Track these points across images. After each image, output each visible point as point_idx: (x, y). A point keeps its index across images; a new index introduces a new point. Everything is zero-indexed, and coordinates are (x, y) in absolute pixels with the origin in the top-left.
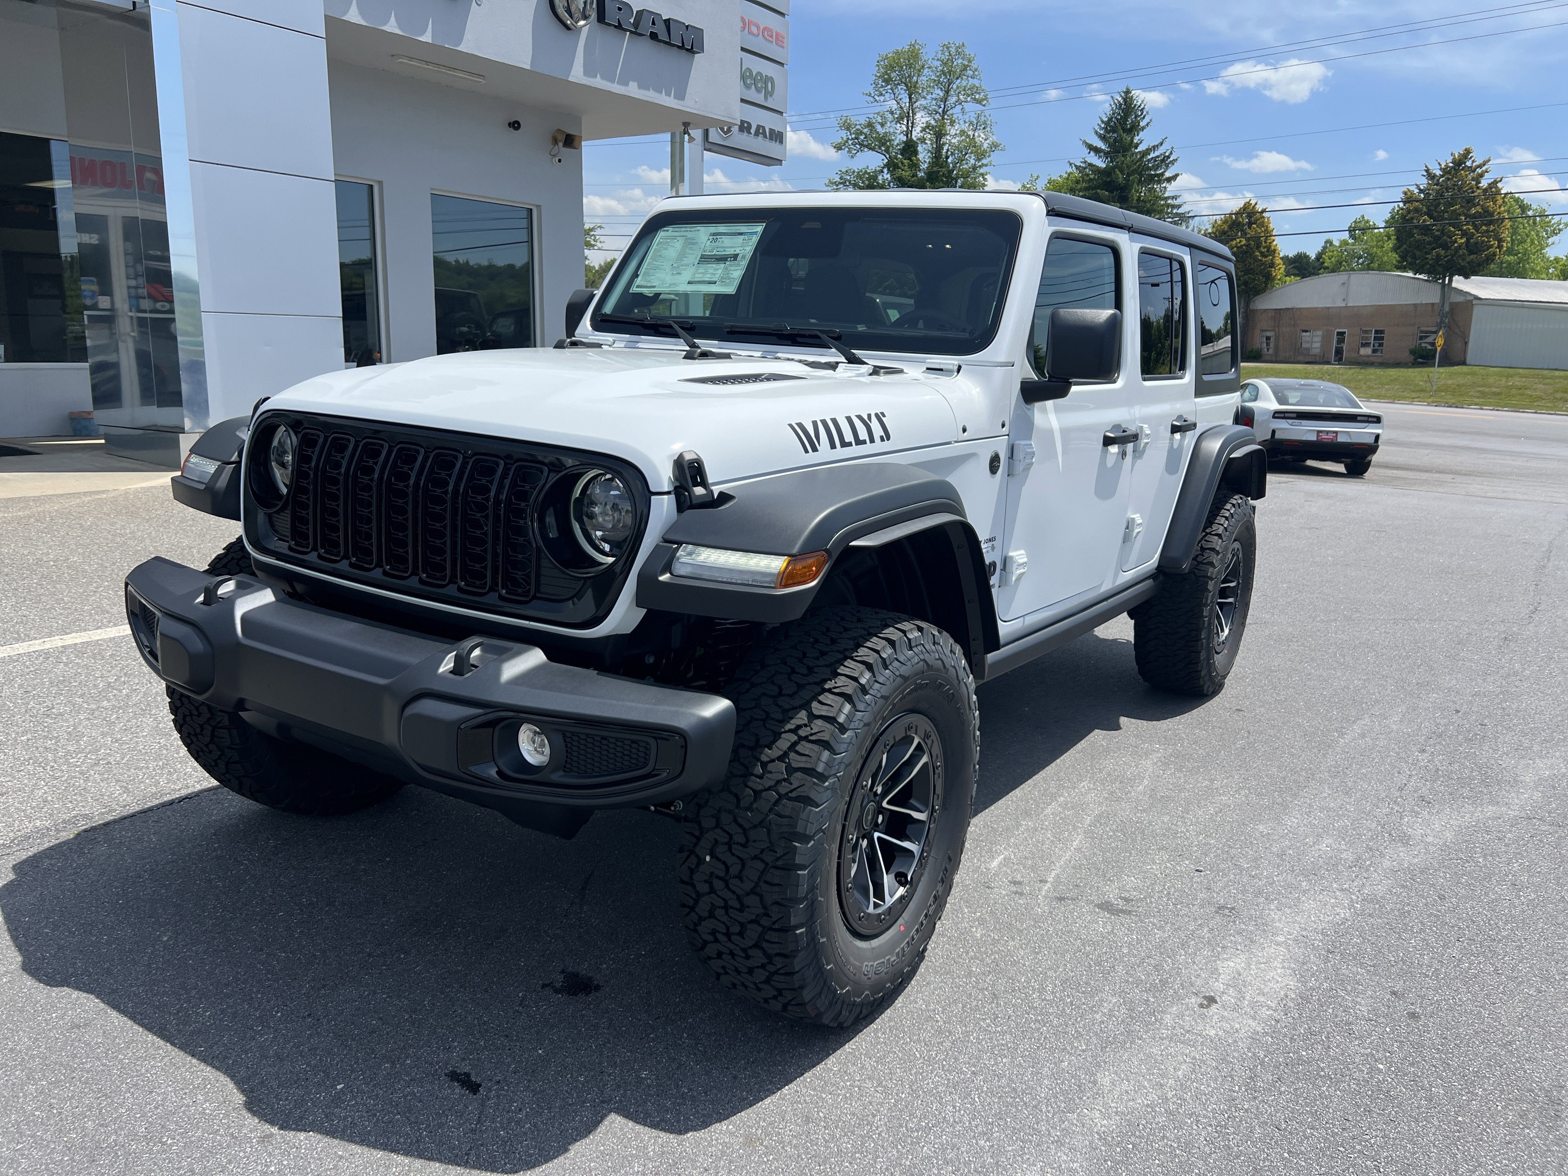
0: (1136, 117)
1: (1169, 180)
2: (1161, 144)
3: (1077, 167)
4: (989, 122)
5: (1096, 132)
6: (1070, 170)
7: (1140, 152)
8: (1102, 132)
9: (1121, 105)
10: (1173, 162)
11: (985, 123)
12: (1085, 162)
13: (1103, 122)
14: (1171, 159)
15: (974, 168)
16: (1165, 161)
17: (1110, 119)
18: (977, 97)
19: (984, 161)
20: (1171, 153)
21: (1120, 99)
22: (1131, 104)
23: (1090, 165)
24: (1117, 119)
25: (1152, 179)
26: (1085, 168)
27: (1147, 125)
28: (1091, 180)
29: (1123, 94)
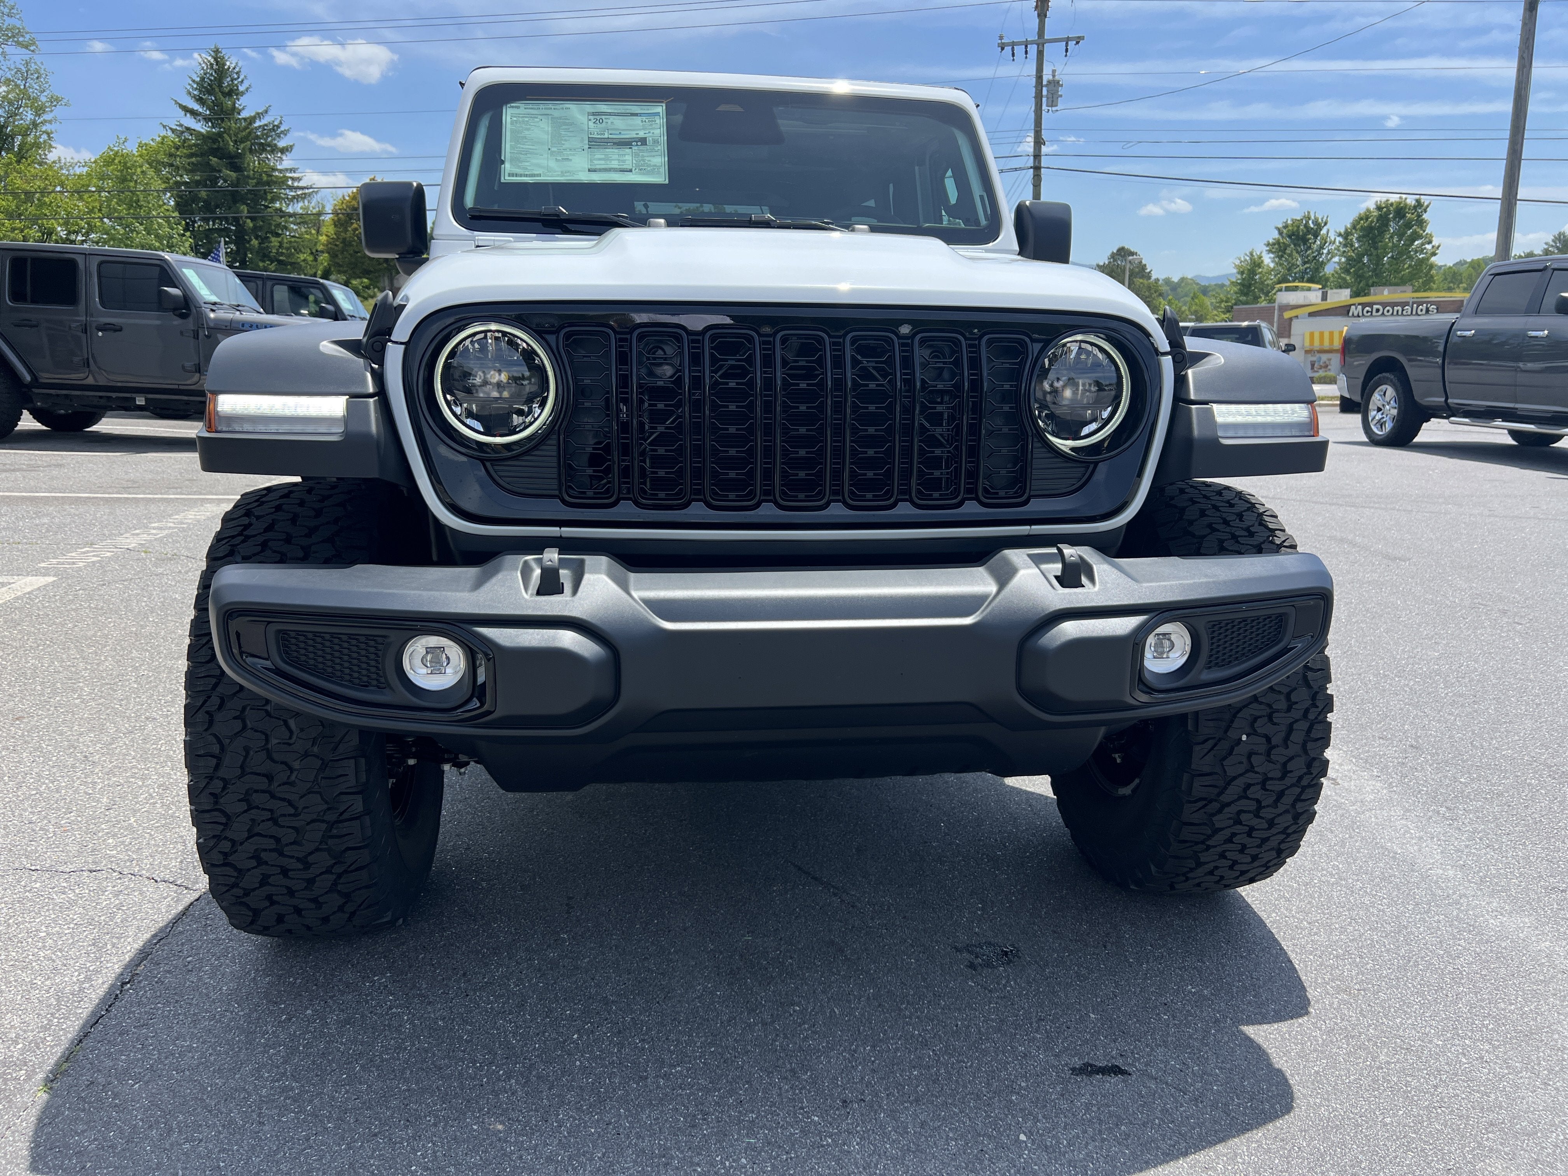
0: (232, 81)
1: (284, 151)
2: (266, 112)
3: (173, 131)
4: (42, 72)
5: (189, 93)
6: (163, 133)
7: (245, 119)
8: (196, 93)
9: (211, 64)
10: (285, 133)
11: (37, 71)
12: (181, 125)
13: (194, 81)
14: (282, 129)
15: (35, 125)
16: (274, 129)
17: (202, 79)
18: (21, 39)
19: (45, 117)
20: (281, 123)
21: (210, 58)
22: (224, 64)
23: (188, 129)
24: (211, 80)
25: (263, 148)
26: (183, 132)
27: (247, 90)
28: (190, 147)
29: (212, 53)
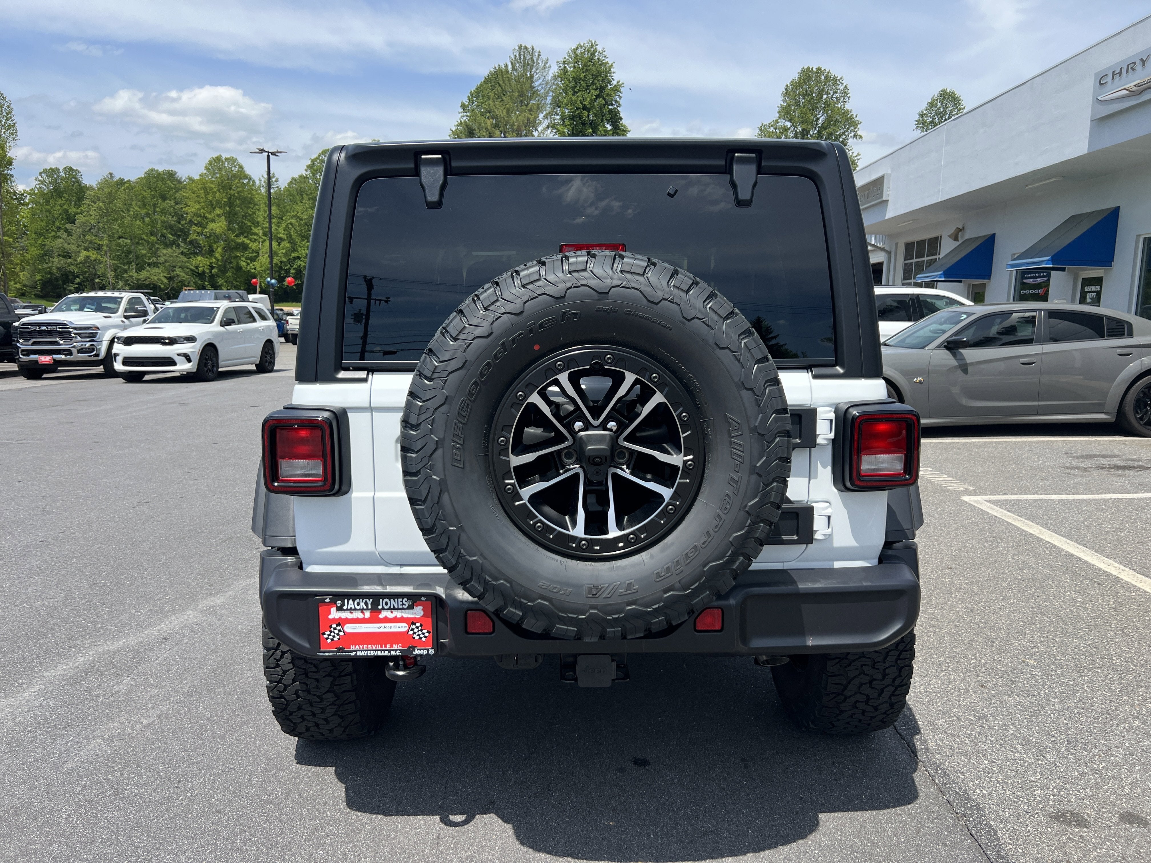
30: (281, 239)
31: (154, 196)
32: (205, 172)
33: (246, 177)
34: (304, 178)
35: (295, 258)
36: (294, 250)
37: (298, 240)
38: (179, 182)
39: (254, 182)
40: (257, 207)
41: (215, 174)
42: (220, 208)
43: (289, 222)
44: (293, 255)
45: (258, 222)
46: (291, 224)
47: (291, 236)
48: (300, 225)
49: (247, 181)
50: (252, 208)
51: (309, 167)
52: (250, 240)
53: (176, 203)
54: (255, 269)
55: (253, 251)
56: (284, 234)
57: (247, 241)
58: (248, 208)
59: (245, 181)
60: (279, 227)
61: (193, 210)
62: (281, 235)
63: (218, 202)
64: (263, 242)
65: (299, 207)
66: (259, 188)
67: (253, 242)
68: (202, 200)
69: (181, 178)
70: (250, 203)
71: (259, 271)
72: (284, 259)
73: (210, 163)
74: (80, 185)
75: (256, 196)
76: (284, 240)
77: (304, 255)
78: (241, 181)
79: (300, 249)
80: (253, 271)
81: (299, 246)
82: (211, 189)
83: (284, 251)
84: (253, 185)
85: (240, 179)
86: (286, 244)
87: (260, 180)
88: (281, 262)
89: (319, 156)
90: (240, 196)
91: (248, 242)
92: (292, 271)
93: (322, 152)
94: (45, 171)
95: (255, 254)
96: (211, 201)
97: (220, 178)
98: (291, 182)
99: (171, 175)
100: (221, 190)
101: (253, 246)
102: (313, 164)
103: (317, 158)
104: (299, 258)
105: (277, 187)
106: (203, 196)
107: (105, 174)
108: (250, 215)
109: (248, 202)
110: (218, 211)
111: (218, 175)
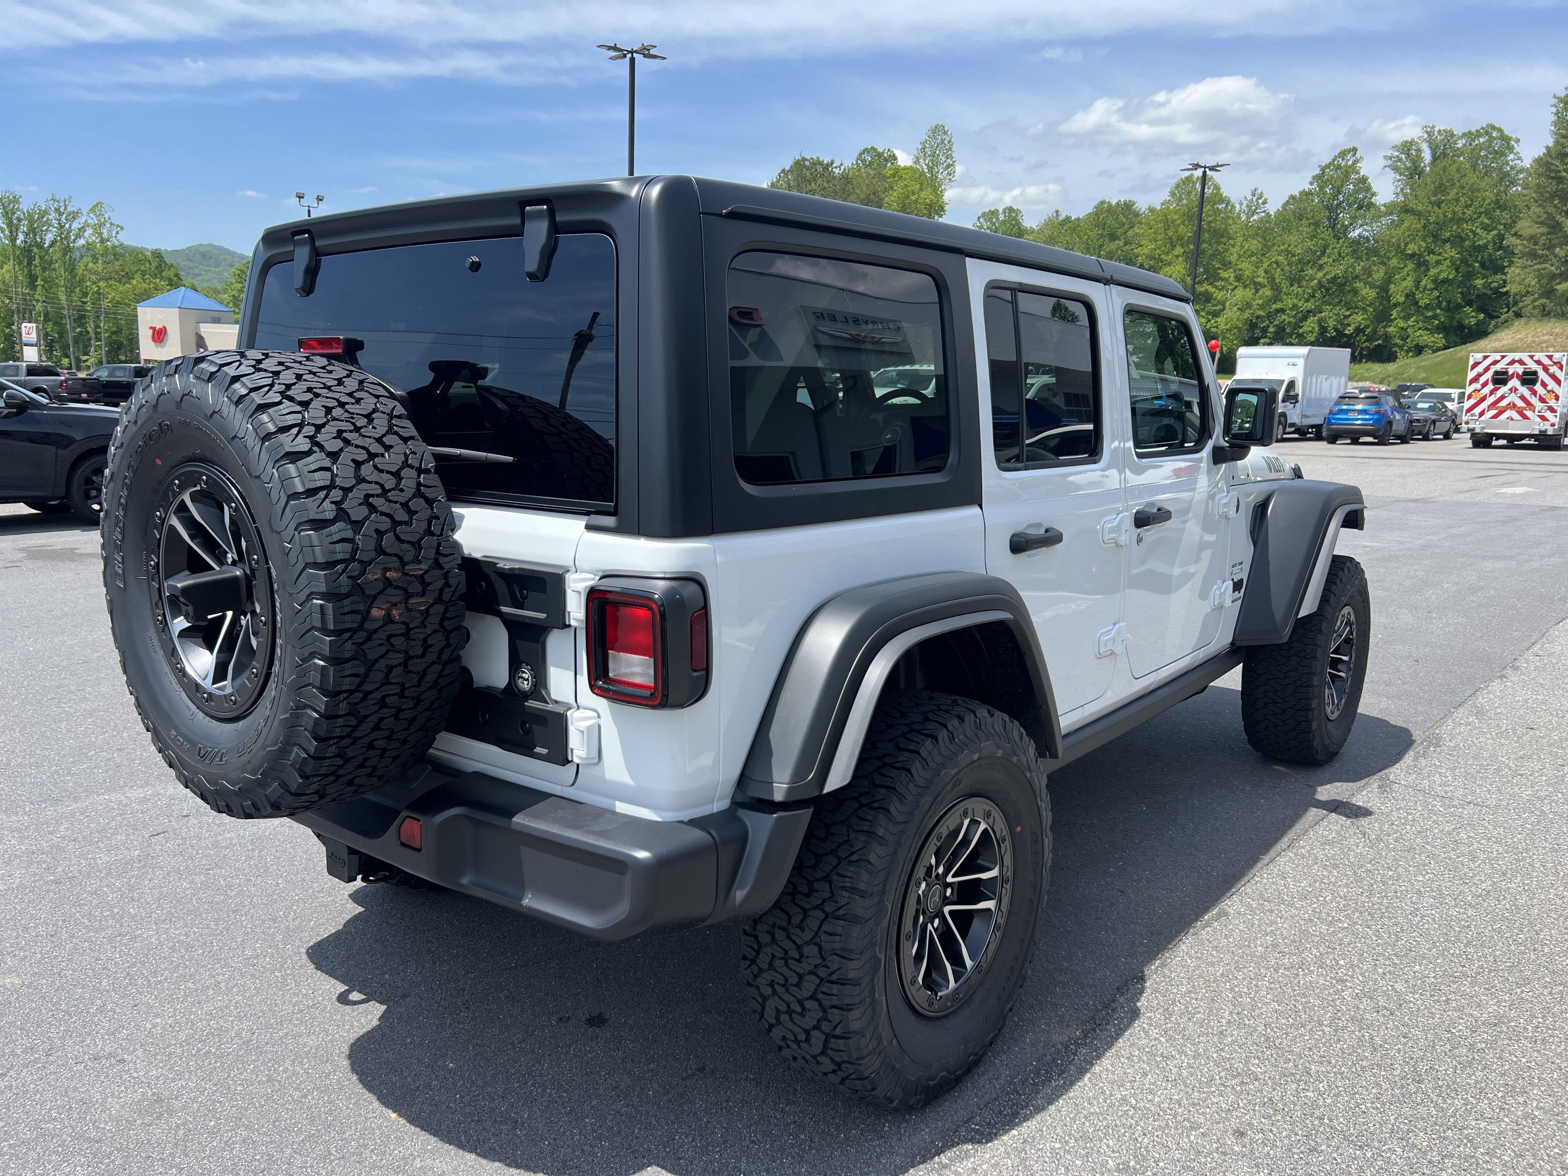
30: (1259, 284)
31: (1102, 235)
32: (1168, 198)
33: (1222, 200)
34: (1307, 194)
35: (1278, 311)
36: (1276, 299)
37: (1285, 286)
38: (1137, 215)
39: (1233, 207)
40: (1232, 242)
41: (1181, 199)
42: (1182, 246)
43: (1273, 260)
44: (1274, 307)
45: (1230, 263)
46: (1277, 262)
47: (1273, 279)
48: (1290, 264)
49: (1224, 205)
50: (1225, 244)
51: (1316, 178)
52: (1216, 287)
53: (1126, 244)
54: (1217, 328)
55: (1219, 303)
56: (1264, 277)
57: (1211, 289)
58: (1219, 243)
59: (1221, 206)
60: (1258, 268)
61: (1146, 251)
62: (1260, 280)
63: (1180, 238)
64: (1232, 290)
65: (1292, 239)
66: (1239, 214)
67: (1220, 290)
68: (1160, 237)
69: (1140, 209)
70: (1222, 236)
71: (1222, 331)
72: (1261, 313)
73: (1177, 186)
74: (1019, 228)
75: (1232, 227)
76: (1265, 286)
77: (1290, 306)
78: (1215, 207)
79: (1285, 297)
80: (1214, 330)
81: (1285, 294)
82: (1174, 221)
83: (1261, 302)
84: (1230, 212)
85: (1215, 204)
86: (1267, 292)
87: (1241, 204)
88: (1258, 317)
89: (1334, 160)
90: (1211, 227)
91: (1213, 290)
92: (1272, 329)
93: (1339, 154)
94: (984, 214)
95: (1220, 307)
96: (1170, 238)
97: (1187, 205)
98: (1287, 203)
99: (1128, 206)
100: (1186, 222)
101: (1219, 295)
102: (1324, 172)
103: (1330, 164)
104: (1282, 311)
105: (1264, 212)
106: (1162, 230)
107: (1051, 212)
108: (1220, 254)
109: (1221, 235)
110: (1178, 250)
111: (1185, 202)
